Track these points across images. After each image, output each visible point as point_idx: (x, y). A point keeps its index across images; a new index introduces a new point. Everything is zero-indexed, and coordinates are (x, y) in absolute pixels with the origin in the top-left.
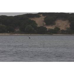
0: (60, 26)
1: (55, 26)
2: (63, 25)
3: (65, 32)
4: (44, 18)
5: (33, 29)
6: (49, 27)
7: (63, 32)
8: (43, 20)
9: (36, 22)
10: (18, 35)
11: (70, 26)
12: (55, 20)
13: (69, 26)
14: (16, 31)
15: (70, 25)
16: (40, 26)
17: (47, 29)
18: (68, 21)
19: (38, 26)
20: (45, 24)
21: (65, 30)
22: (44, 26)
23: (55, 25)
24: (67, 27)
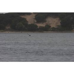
3: (56, 30)
4: (35, 15)
5: (24, 26)
6: (40, 25)
7: (54, 30)
8: (34, 17)
9: (27, 19)
10: (9, 32)
11: (61, 24)
12: (46, 17)
13: (59, 24)
14: (7, 29)
15: (61, 22)
16: (30, 24)
17: (37, 26)
18: (59, 19)
19: (29, 23)
20: (36, 21)
21: (55, 27)
22: (35, 24)
23: (46, 23)
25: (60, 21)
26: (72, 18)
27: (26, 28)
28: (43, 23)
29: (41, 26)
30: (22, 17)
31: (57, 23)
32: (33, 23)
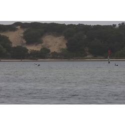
0: (50, 46)
1: (42, 46)
2: (55, 43)
3: (59, 56)
4: (23, 32)
6: (31, 48)
7: (56, 56)
8: (22, 35)
9: (10, 39)
11: (67, 46)
12: (42, 35)
13: (64, 46)
15: (66, 44)
16: (16, 46)
17: (28, 50)
18: (64, 37)
20: (25, 42)
21: (58, 52)
22: (24, 46)
23: (42, 44)
24: (61, 47)
25: (66, 42)
26: (85, 36)
27: (8, 54)
28: (36, 45)
29: (33, 50)
30: (2, 34)
31: (61, 45)
32: (20, 45)
